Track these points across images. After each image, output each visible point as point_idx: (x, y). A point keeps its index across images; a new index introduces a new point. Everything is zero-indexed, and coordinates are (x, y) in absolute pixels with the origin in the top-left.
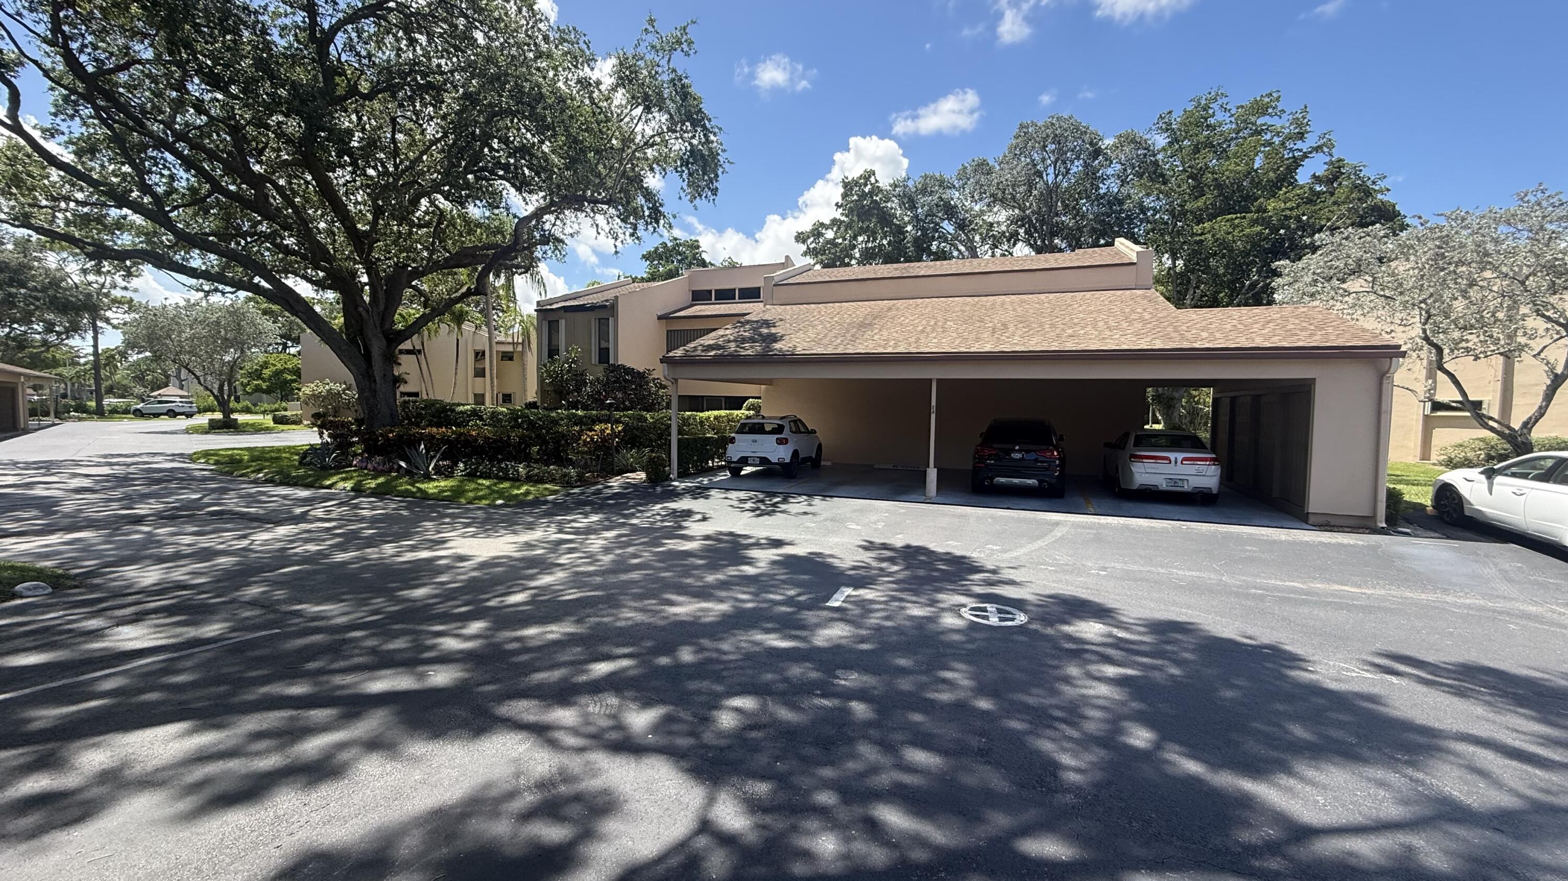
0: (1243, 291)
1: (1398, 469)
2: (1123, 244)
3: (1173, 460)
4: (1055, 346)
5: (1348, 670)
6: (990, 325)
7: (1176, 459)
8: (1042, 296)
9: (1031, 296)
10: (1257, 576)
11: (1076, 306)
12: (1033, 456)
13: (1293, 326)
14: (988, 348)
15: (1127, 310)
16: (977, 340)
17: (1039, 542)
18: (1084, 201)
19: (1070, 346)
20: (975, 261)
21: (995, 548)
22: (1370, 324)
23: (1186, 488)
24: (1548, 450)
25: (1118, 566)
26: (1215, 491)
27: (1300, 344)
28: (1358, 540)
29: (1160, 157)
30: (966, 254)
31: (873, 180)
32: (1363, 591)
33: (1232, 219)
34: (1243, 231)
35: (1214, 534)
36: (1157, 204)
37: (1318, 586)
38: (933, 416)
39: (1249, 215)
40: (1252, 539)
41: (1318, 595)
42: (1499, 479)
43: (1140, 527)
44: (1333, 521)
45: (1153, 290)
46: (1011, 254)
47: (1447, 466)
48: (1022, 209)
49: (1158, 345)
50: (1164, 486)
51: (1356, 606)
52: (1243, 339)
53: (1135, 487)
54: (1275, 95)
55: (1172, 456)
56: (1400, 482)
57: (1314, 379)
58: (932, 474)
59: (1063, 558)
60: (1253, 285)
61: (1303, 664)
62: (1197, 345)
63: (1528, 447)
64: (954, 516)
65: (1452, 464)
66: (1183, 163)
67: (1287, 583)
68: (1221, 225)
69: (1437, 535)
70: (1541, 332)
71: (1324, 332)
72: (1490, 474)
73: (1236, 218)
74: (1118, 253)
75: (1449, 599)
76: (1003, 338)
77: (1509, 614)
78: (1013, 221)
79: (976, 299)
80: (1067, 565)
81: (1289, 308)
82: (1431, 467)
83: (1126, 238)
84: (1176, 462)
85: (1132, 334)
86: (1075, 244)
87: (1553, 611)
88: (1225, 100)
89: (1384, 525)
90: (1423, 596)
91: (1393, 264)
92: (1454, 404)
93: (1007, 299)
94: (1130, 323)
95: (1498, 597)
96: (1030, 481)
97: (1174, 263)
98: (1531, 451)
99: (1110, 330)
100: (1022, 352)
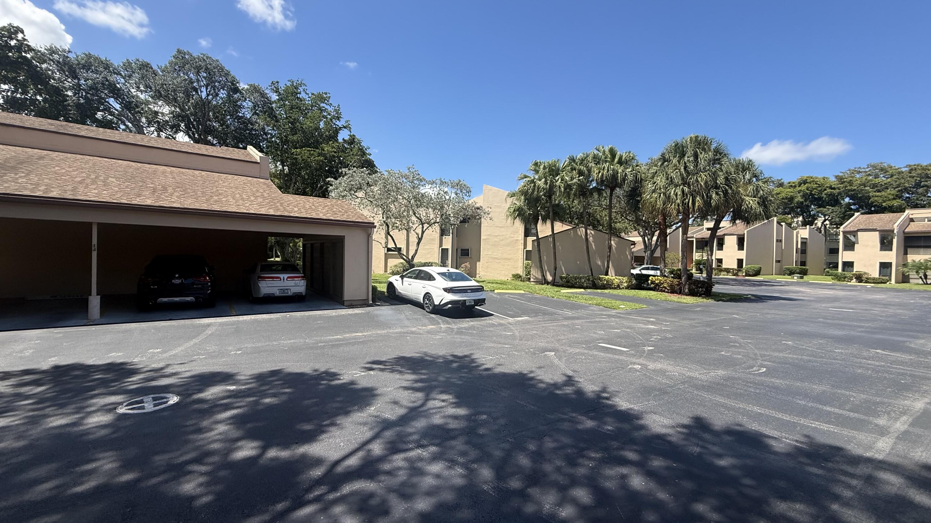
0: (317, 189)
1: (377, 277)
2: (251, 149)
3: (282, 278)
4: (205, 206)
5: (356, 374)
6: (152, 186)
7: (284, 277)
8: (197, 172)
9: (187, 170)
10: (322, 336)
11: (221, 182)
12: (190, 281)
13: (335, 210)
14: (149, 202)
15: (254, 190)
16: (139, 195)
17: (194, 340)
18: (229, 117)
19: (216, 208)
20: (139, 137)
21: (156, 351)
22: (366, 213)
23: (290, 293)
24: (418, 267)
25: (249, 346)
26: (304, 294)
27: (338, 219)
28: (362, 310)
29: (274, 105)
30: (134, 129)
31: (20, 36)
32: (364, 334)
33: (310, 151)
34: (315, 158)
35: (302, 317)
36: (274, 133)
37: (347, 335)
38: (94, 255)
39: (317, 150)
40: (321, 317)
41: (347, 340)
42: (405, 279)
43: (263, 319)
44: (354, 303)
45: (270, 180)
46: (174, 138)
47: (392, 274)
48: (182, 110)
49: (272, 212)
50: (277, 293)
51: (361, 342)
52: (314, 214)
53: (261, 296)
54: (328, 95)
55: (281, 276)
56: (377, 282)
57: (344, 236)
58: (95, 302)
59: (212, 348)
60: (321, 187)
61: (338, 377)
62: (292, 215)
63: (412, 266)
64: (119, 332)
65: (393, 274)
66: (286, 113)
67: (335, 337)
68: (305, 152)
69: (388, 304)
70: (416, 222)
71: (348, 214)
72: (402, 277)
73: (312, 150)
74: (249, 154)
75: (391, 331)
76: (163, 196)
77: (407, 333)
78: (176, 116)
79: (139, 165)
80: (214, 352)
81: (334, 201)
82: (388, 275)
83: (254, 147)
84: (284, 280)
85: (256, 204)
86: (223, 142)
87: (419, 329)
88: (306, 88)
89: (371, 302)
90: (383, 332)
91: (372, 187)
92: (393, 249)
93: (168, 169)
94: (256, 197)
95: (405, 327)
96: (188, 299)
97: (283, 168)
98: (414, 267)
99: (243, 201)
100: (179, 208)
